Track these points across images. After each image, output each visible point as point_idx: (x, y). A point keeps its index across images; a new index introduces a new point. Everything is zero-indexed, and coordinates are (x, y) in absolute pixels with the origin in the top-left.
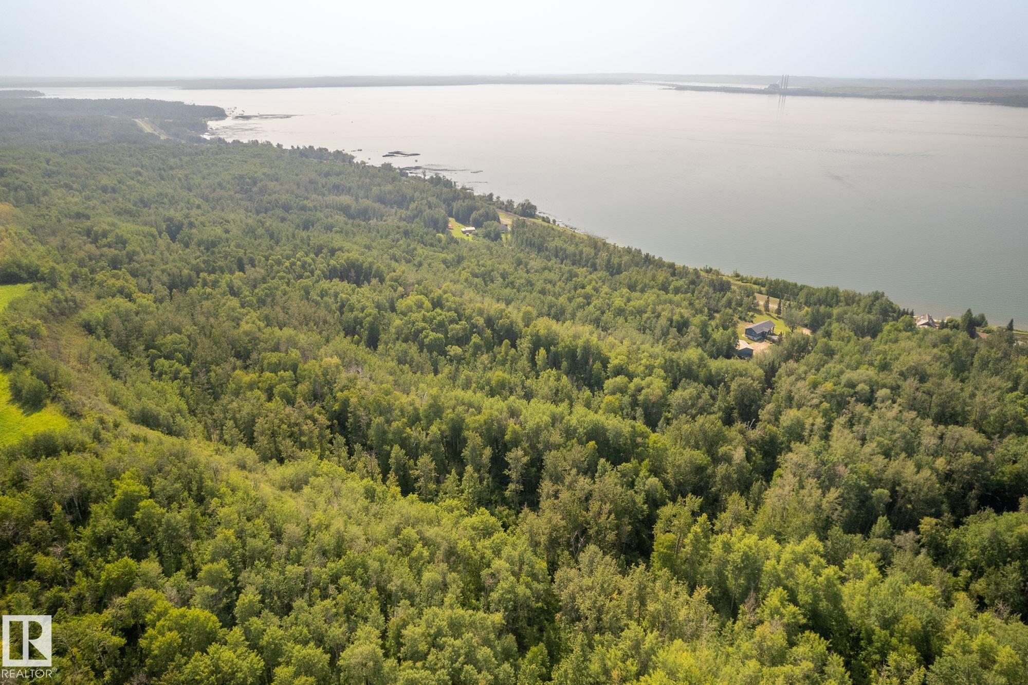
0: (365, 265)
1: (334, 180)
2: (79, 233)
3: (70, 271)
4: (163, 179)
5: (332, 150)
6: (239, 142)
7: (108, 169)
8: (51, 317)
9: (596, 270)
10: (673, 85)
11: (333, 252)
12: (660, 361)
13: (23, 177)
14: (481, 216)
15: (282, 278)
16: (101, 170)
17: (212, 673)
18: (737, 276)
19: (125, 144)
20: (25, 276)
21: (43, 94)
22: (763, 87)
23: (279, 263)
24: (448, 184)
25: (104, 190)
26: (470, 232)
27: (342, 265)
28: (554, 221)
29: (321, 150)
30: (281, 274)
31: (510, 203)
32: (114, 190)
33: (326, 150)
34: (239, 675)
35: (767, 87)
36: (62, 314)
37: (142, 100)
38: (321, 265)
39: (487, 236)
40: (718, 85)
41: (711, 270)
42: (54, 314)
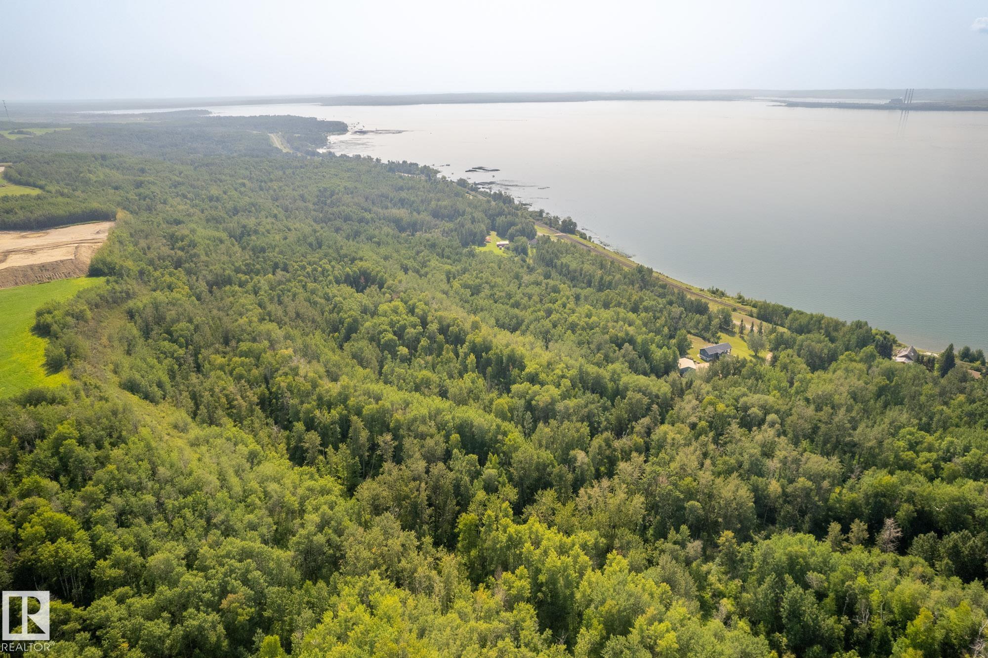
0: (373, 273)
1: (403, 194)
2: (164, 237)
3: (139, 268)
4: (261, 189)
5: (421, 165)
6: (345, 155)
7: (221, 181)
8: (105, 304)
9: (590, 286)
10: (784, 102)
11: (353, 260)
12: (573, 372)
13: (153, 188)
14: (517, 231)
15: (301, 281)
16: (215, 182)
17: (52, 556)
18: (740, 298)
19: (247, 158)
20: (106, 271)
21: (211, 113)
22: (883, 102)
23: (303, 268)
24: (508, 200)
25: (211, 199)
26: (503, 245)
27: (355, 272)
28: (590, 238)
29: (411, 164)
30: (301, 278)
31: (557, 219)
32: (218, 200)
33: (417, 165)
34: (69, 560)
35: (887, 101)
36: (114, 302)
37: (284, 116)
38: (339, 270)
39: (516, 250)
40: (834, 101)
41: (717, 290)
42: (107, 302)
